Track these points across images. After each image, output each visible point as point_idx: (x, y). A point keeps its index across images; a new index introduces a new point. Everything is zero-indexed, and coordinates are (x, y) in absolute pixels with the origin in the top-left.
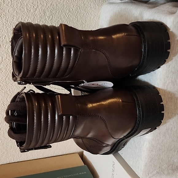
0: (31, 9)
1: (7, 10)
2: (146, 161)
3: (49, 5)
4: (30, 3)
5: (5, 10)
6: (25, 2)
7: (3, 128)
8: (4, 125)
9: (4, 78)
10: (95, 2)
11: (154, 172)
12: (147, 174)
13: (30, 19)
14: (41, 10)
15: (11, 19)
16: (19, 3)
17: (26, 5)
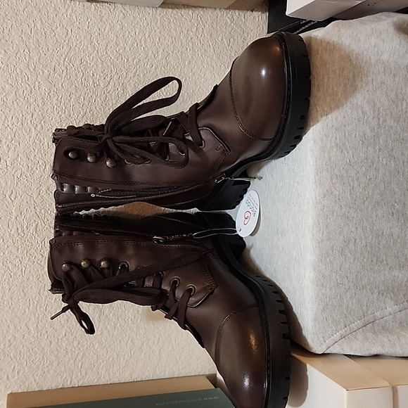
0: (101, 82)
1: (60, 84)
2: (315, 309)
3: (131, 75)
4: (98, 72)
5: (57, 84)
6: (90, 71)
7: (52, 308)
8: (53, 301)
10: (212, 69)
11: (335, 335)
12: (322, 339)
13: (99, 99)
14: (117, 83)
15: (67, 98)
16: (79, 72)
17: (91, 75)
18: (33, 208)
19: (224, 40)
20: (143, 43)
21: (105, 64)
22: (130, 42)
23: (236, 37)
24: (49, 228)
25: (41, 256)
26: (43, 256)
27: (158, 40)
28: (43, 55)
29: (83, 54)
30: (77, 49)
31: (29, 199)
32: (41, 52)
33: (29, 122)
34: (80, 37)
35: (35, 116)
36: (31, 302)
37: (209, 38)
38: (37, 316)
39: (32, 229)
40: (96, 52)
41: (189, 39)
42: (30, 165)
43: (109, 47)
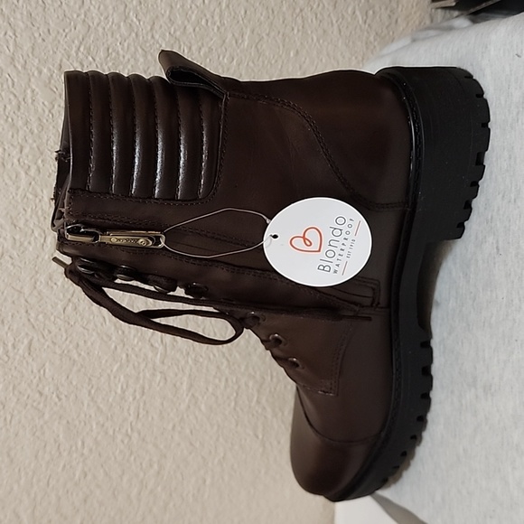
9: (59, 306)
18: (23, 311)
19: (358, 13)
20: (217, 18)
21: (149, 57)
22: (193, 17)
23: (377, 8)
24: (51, 345)
25: (37, 395)
26: (41, 394)
27: (243, 12)
28: (40, 41)
29: (110, 40)
30: (100, 30)
31: (16, 296)
32: (37, 35)
33: (15, 161)
34: (106, 8)
35: (26, 150)
36: (23, 474)
37: (331, 8)
38: (33, 495)
39: (22, 348)
40: (134, 35)
41: (298, 11)
42: (17, 237)
43: (157, 27)
